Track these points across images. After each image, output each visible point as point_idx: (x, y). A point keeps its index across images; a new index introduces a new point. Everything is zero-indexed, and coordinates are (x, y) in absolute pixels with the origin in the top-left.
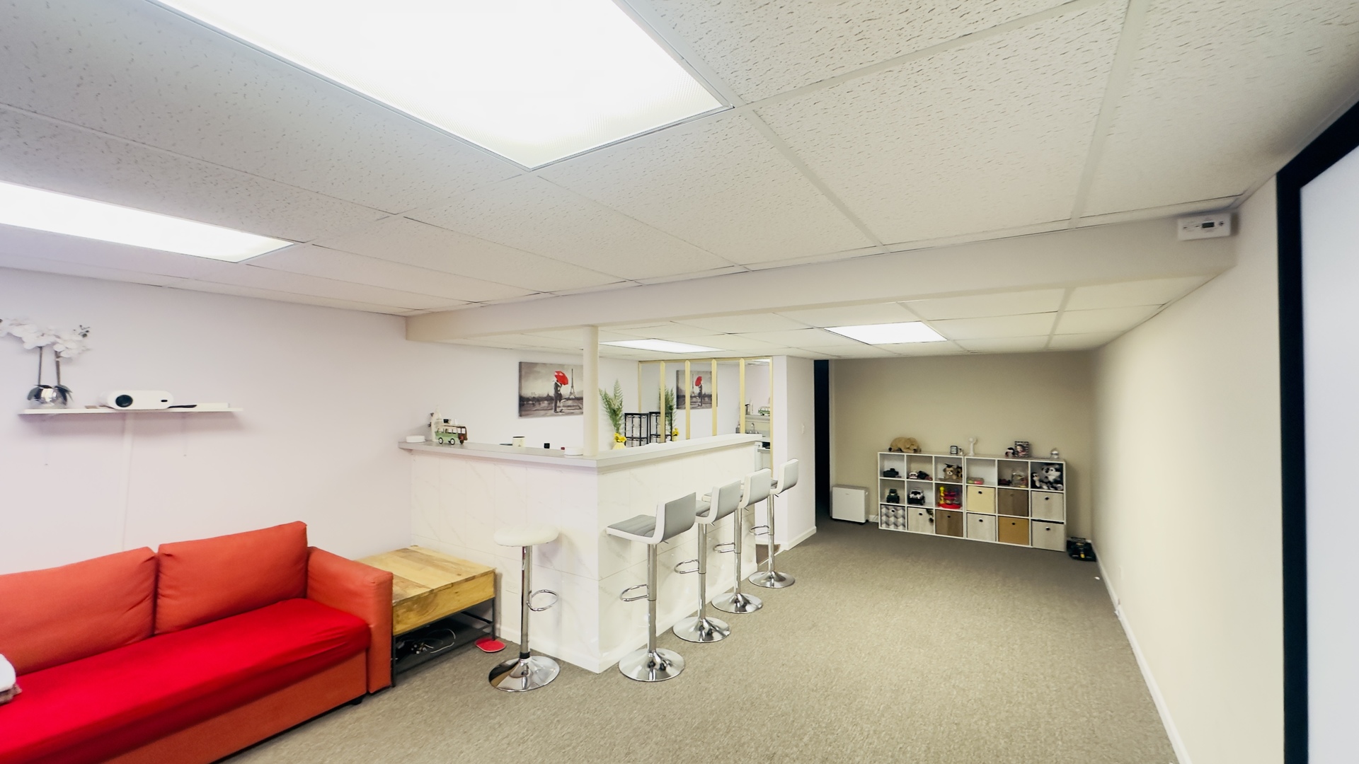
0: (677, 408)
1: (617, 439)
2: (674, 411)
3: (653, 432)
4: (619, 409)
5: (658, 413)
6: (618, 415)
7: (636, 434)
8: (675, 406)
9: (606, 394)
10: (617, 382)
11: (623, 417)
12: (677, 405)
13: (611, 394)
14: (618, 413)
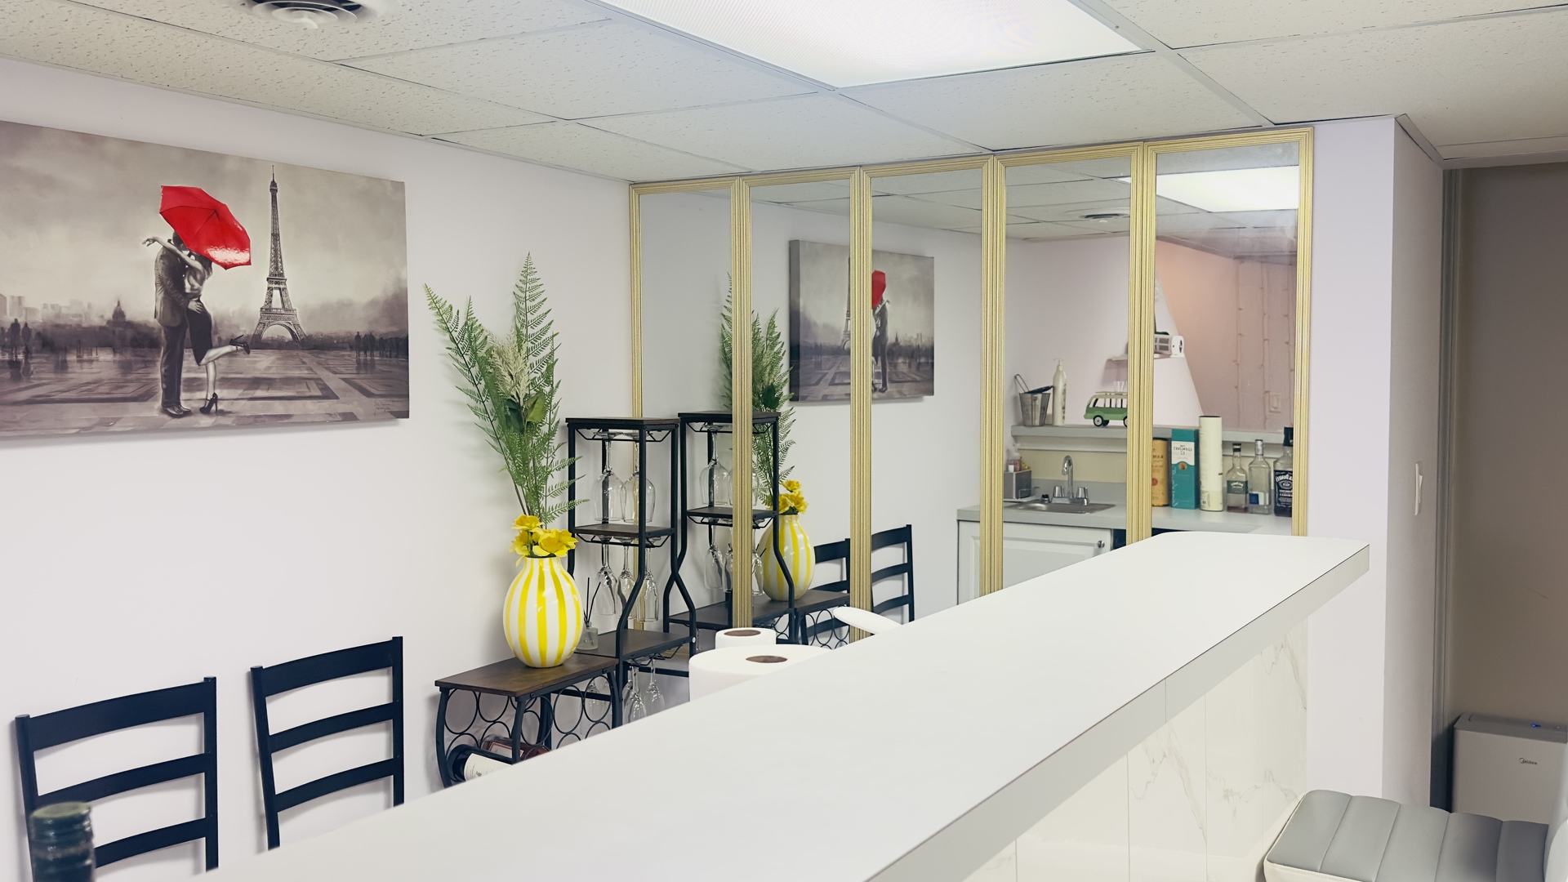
0: (794, 399)
1: (530, 542)
2: (784, 408)
3: (697, 499)
4: (542, 399)
5: (717, 420)
6: (532, 427)
7: (623, 512)
8: (785, 390)
9: (469, 327)
10: (527, 270)
11: (559, 438)
12: (794, 384)
13: (497, 325)
14: (532, 416)
